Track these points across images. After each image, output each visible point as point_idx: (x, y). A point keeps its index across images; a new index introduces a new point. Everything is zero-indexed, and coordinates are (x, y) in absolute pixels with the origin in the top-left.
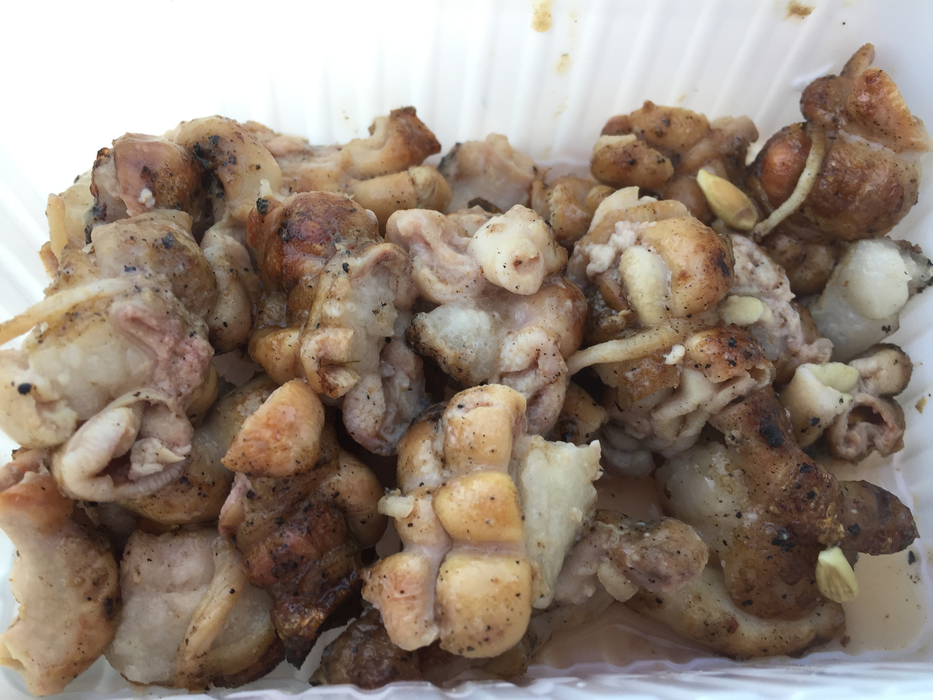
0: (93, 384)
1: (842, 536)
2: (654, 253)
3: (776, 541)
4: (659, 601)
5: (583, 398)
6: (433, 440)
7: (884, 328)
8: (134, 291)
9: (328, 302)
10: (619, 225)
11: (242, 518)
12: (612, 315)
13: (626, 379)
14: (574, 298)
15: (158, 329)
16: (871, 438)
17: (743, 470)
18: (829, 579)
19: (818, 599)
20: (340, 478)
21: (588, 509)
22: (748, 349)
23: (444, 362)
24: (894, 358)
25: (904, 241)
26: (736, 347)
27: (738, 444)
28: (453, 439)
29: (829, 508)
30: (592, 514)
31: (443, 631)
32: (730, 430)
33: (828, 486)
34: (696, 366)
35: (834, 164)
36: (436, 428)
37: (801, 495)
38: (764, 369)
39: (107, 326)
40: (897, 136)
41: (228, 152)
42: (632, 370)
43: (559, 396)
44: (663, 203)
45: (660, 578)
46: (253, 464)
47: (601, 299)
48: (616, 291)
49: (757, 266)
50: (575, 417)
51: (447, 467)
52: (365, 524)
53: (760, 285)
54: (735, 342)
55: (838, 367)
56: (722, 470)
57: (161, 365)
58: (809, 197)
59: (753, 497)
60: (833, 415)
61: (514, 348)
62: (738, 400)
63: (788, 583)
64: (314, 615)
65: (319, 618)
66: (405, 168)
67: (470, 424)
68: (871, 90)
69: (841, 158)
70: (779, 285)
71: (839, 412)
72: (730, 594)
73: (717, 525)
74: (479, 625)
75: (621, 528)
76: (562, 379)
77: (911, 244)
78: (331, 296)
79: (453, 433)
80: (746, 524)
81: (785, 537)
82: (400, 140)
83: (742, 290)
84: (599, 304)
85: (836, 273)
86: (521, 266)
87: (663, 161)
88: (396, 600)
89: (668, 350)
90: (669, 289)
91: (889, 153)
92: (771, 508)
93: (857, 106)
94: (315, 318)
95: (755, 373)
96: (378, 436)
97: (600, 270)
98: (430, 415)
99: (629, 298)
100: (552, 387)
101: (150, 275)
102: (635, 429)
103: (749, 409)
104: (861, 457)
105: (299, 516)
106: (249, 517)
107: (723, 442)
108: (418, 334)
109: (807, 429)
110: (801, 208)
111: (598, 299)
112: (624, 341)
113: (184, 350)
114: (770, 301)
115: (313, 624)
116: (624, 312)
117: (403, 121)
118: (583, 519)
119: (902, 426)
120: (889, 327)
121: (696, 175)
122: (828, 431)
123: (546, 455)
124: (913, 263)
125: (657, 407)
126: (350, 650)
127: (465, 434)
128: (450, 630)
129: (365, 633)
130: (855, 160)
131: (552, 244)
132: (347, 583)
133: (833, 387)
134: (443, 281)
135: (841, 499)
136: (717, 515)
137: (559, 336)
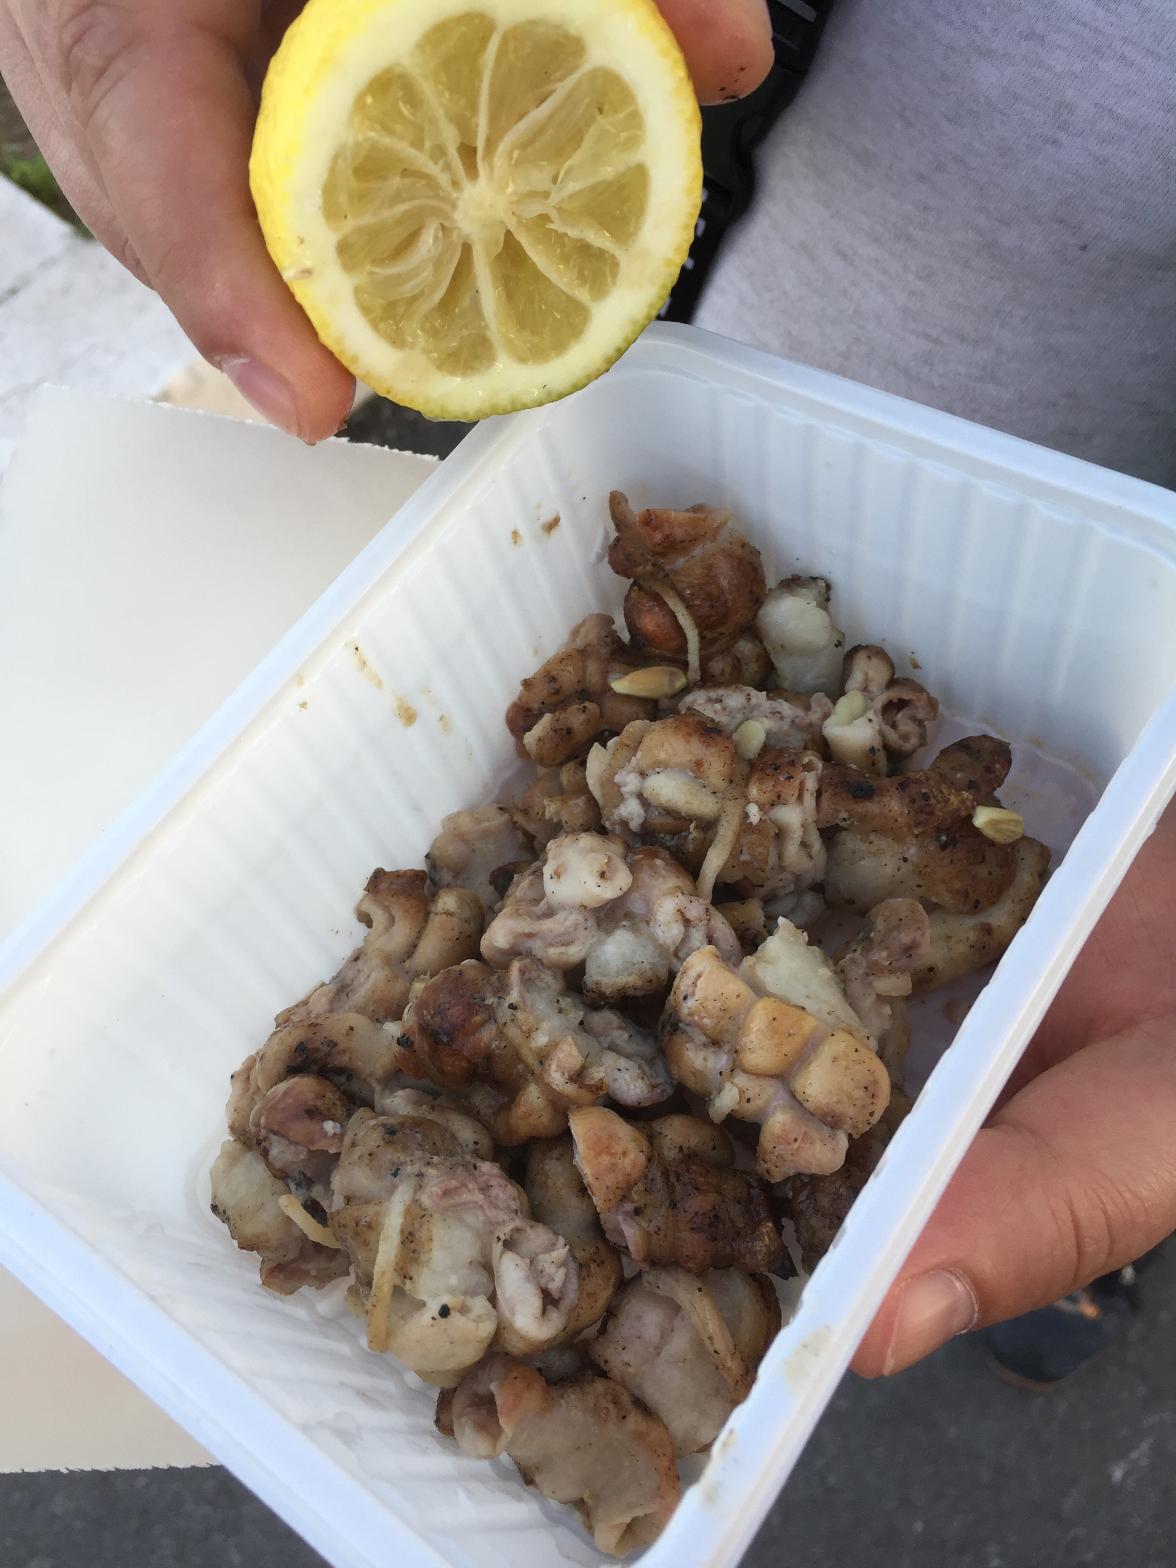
0: (471, 1263)
1: (971, 797)
2: (663, 771)
3: (943, 847)
4: (931, 969)
5: (732, 908)
6: (691, 1040)
7: (836, 646)
8: (420, 1179)
9: (532, 1040)
10: (618, 779)
11: (648, 1235)
12: (686, 838)
13: (745, 863)
14: (655, 856)
15: (459, 1185)
16: (914, 719)
17: (873, 831)
18: (998, 831)
19: (1009, 850)
20: (669, 1137)
21: (825, 963)
22: (788, 760)
23: (636, 989)
24: (865, 656)
25: (782, 581)
26: (780, 767)
27: (852, 820)
28: (706, 1021)
29: (944, 792)
30: (831, 962)
31: (845, 1127)
32: (837, 817)
33: (928, 780)
34: (773, 805)
35: (688, 592)
36: (684, 1032)
37: (920, 803)
38: (810, 760)
39: (436, 1216)
40: (703, 534)
41: (322, 1044)
42: (741, 853)
43: (722, 923)
44: (624, 733)
45: (912, 948)
46: (620, 1185)
47: (665, 836)
48: (668, 820)
49: (721, 701)
50: (743, 925)
51: (722, 1044)
52: (717, 1148)
53: (739, 710)
54: (776, 764)
55: (842, 701)
56: (863, 847)
57: (486, 1207)
58: (698, 625)
59: (898, 839)
60: (877, 734)
61: (663, 928)
62: (819, 794)
63: (982, 862)
64: (765, 1230)
65: (771, 1228)
66: (427, 914)
67: (706, 998)
68: (656, 528)
69: (688, 583)
70: (748, 697)
71: (878, 728)
72: (961, 912)
73: (901, 882)
74: (859, 1093)
75: (855, 950)
76: (712, 909)
77: (788, 579)
78: (528, 1035)
79: (701, 1018)
80: (915, 860)
81: (944, 838)
82: (403, 900)
83: (732, 726)
84: (668, 841)
85: (769, 648)
86: (607, 875)
87: (585, 707)
88: (798, 1149)
89: (746, 816)
90: (700, 780)
91: (709, 545)
92: (916, 832)
93: (659, 544)
94: (531, 1060)
95: (808, 767)
96: (653, 1087)
97: (641, 820)
98: (668, 1032)
99: (683, 814)
100: (713, 922)
101: (411, 1161)
102: (784, 887)
103: (830, 790)
104: (923, 737)
105: (678, 1187)
106: (652, 1228)
107: (840, 829)
108: (600, 992)
109: (874, 760)
110: (702, 637)
111: (663, 838)
112: (715, 842)
113: (484, 1181)
114: (755, 713)
115: (772, 1235)
116: (692, 826)
117: (384, 886)
118: (830, 971)
119: (919, 689)
120: (838, 641)
121: (611, 689)
122: (886, 747)
123: (765, 962)
124: (804, 591)
125: (780, 857)
126: (813, 1216)
127: (710, 1007)
128: (848, 1119)
129: (807, 1198)
130: (697, 575)
131: (605, 840)
132: (757, 1190)
133: (855, 718)
134: (568, 944)
135: (943, 778)
136: (894, 876)
137: (679, 887)
